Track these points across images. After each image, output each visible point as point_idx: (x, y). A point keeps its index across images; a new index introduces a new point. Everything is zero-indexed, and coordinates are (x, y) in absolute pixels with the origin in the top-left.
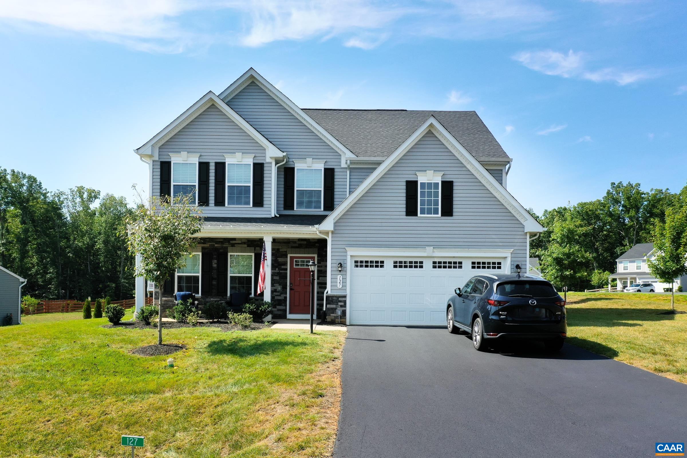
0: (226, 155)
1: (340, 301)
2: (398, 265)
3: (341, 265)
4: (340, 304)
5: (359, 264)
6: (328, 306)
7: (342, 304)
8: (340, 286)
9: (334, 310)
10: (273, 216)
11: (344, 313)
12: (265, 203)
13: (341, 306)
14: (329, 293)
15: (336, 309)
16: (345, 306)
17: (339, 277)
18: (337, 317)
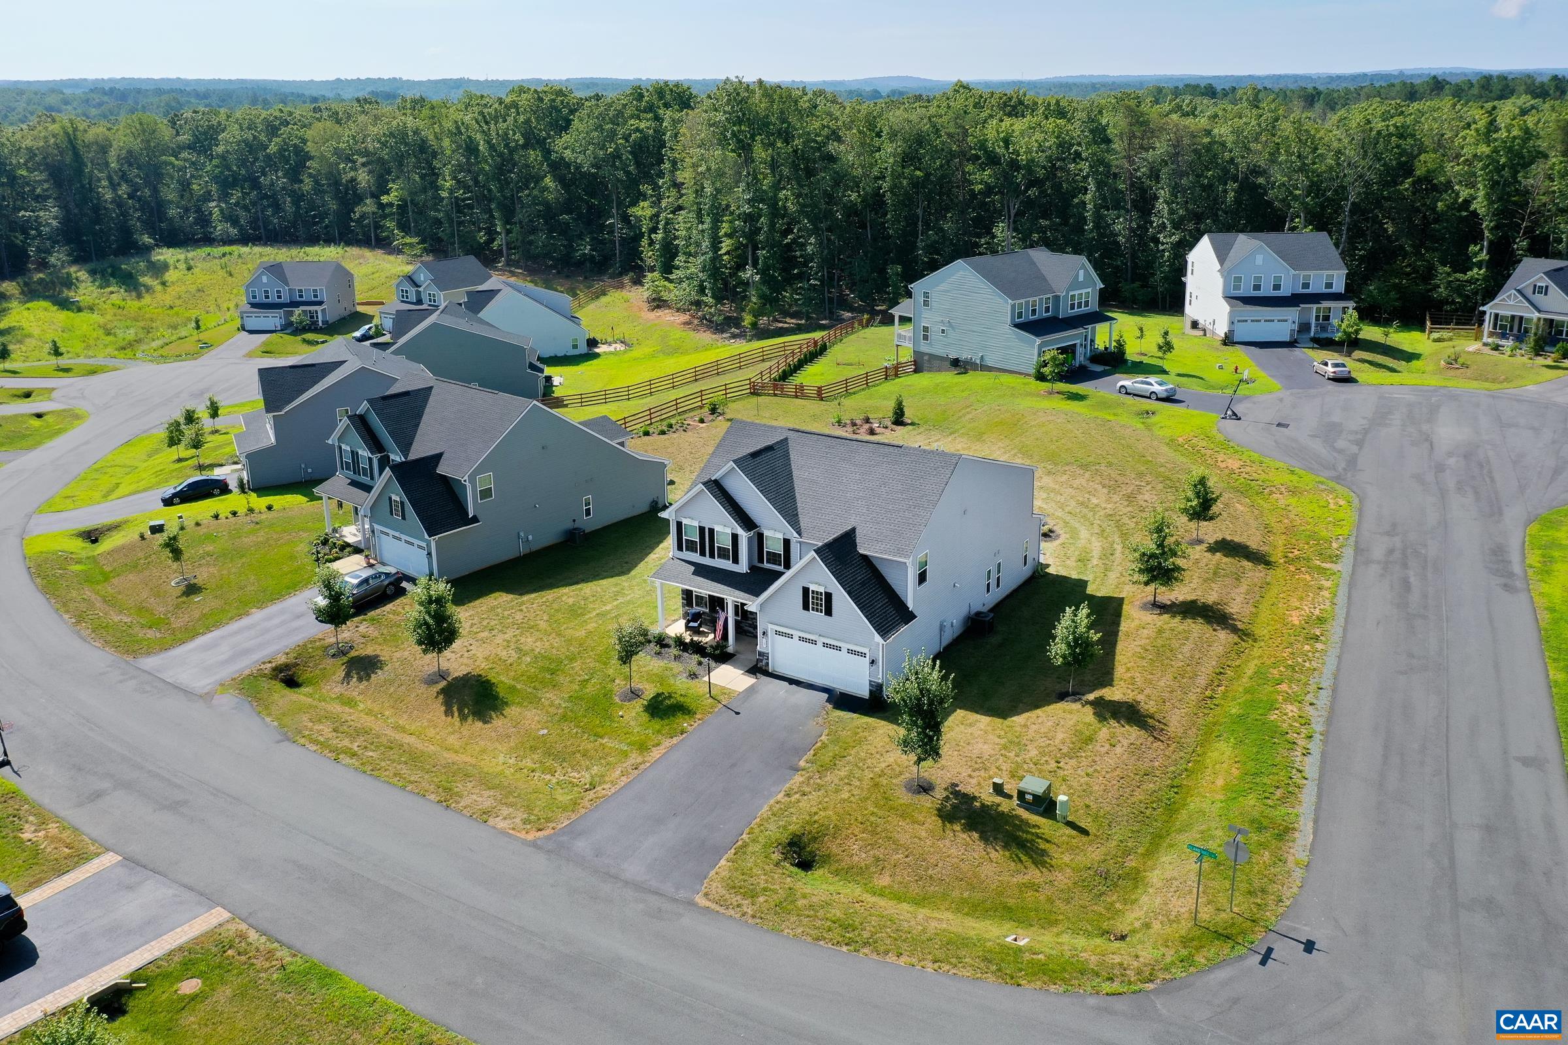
0: (714, 526)
2: (801, 639)
3: (764, 633)
4: (765, 657)
5: (778, 633)
6: (758, 657)
7: (767, 660)
8: (764, 646)
9: (762, 661)
10: (745, 572)
11: (767, 664)
14: (759, 649)
16: (769, 662)
17: (764, 640)
18: (764, 666)
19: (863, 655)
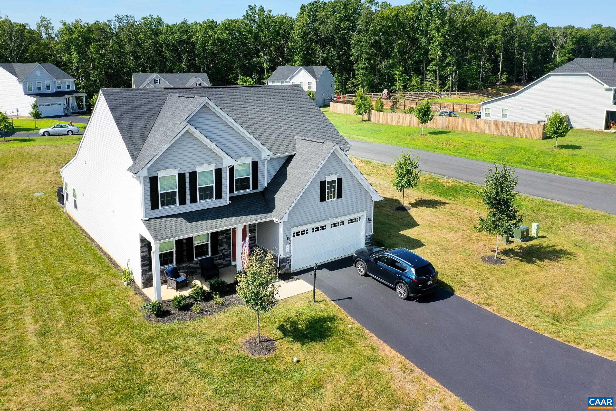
0: (197, 167)
1: (288, 260)
2: (315, 230)
3: (288, 239)
4: (288, 261)
5: (296, 234)
6: (281, 265)
7: (289, 261)
8: (287, 251)
9: (284, 266)
10: (228, 203)
11: (290, 266)
12: (223, 195)
13: (289, 263)
14: (282, 257)
15: (286, 265)
16: (290, 262)
17: (287, 246)
18: (287, 270)
19: (358, 219)
